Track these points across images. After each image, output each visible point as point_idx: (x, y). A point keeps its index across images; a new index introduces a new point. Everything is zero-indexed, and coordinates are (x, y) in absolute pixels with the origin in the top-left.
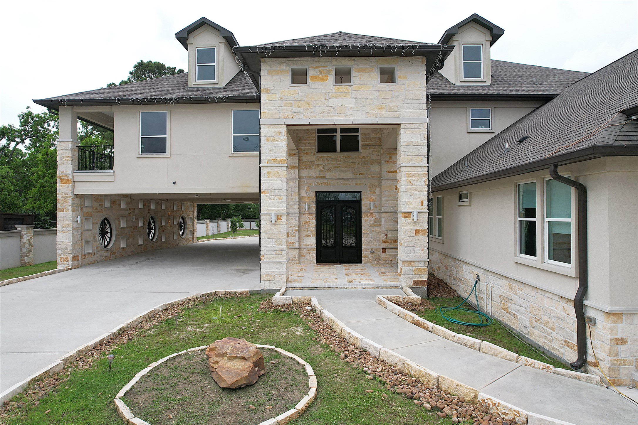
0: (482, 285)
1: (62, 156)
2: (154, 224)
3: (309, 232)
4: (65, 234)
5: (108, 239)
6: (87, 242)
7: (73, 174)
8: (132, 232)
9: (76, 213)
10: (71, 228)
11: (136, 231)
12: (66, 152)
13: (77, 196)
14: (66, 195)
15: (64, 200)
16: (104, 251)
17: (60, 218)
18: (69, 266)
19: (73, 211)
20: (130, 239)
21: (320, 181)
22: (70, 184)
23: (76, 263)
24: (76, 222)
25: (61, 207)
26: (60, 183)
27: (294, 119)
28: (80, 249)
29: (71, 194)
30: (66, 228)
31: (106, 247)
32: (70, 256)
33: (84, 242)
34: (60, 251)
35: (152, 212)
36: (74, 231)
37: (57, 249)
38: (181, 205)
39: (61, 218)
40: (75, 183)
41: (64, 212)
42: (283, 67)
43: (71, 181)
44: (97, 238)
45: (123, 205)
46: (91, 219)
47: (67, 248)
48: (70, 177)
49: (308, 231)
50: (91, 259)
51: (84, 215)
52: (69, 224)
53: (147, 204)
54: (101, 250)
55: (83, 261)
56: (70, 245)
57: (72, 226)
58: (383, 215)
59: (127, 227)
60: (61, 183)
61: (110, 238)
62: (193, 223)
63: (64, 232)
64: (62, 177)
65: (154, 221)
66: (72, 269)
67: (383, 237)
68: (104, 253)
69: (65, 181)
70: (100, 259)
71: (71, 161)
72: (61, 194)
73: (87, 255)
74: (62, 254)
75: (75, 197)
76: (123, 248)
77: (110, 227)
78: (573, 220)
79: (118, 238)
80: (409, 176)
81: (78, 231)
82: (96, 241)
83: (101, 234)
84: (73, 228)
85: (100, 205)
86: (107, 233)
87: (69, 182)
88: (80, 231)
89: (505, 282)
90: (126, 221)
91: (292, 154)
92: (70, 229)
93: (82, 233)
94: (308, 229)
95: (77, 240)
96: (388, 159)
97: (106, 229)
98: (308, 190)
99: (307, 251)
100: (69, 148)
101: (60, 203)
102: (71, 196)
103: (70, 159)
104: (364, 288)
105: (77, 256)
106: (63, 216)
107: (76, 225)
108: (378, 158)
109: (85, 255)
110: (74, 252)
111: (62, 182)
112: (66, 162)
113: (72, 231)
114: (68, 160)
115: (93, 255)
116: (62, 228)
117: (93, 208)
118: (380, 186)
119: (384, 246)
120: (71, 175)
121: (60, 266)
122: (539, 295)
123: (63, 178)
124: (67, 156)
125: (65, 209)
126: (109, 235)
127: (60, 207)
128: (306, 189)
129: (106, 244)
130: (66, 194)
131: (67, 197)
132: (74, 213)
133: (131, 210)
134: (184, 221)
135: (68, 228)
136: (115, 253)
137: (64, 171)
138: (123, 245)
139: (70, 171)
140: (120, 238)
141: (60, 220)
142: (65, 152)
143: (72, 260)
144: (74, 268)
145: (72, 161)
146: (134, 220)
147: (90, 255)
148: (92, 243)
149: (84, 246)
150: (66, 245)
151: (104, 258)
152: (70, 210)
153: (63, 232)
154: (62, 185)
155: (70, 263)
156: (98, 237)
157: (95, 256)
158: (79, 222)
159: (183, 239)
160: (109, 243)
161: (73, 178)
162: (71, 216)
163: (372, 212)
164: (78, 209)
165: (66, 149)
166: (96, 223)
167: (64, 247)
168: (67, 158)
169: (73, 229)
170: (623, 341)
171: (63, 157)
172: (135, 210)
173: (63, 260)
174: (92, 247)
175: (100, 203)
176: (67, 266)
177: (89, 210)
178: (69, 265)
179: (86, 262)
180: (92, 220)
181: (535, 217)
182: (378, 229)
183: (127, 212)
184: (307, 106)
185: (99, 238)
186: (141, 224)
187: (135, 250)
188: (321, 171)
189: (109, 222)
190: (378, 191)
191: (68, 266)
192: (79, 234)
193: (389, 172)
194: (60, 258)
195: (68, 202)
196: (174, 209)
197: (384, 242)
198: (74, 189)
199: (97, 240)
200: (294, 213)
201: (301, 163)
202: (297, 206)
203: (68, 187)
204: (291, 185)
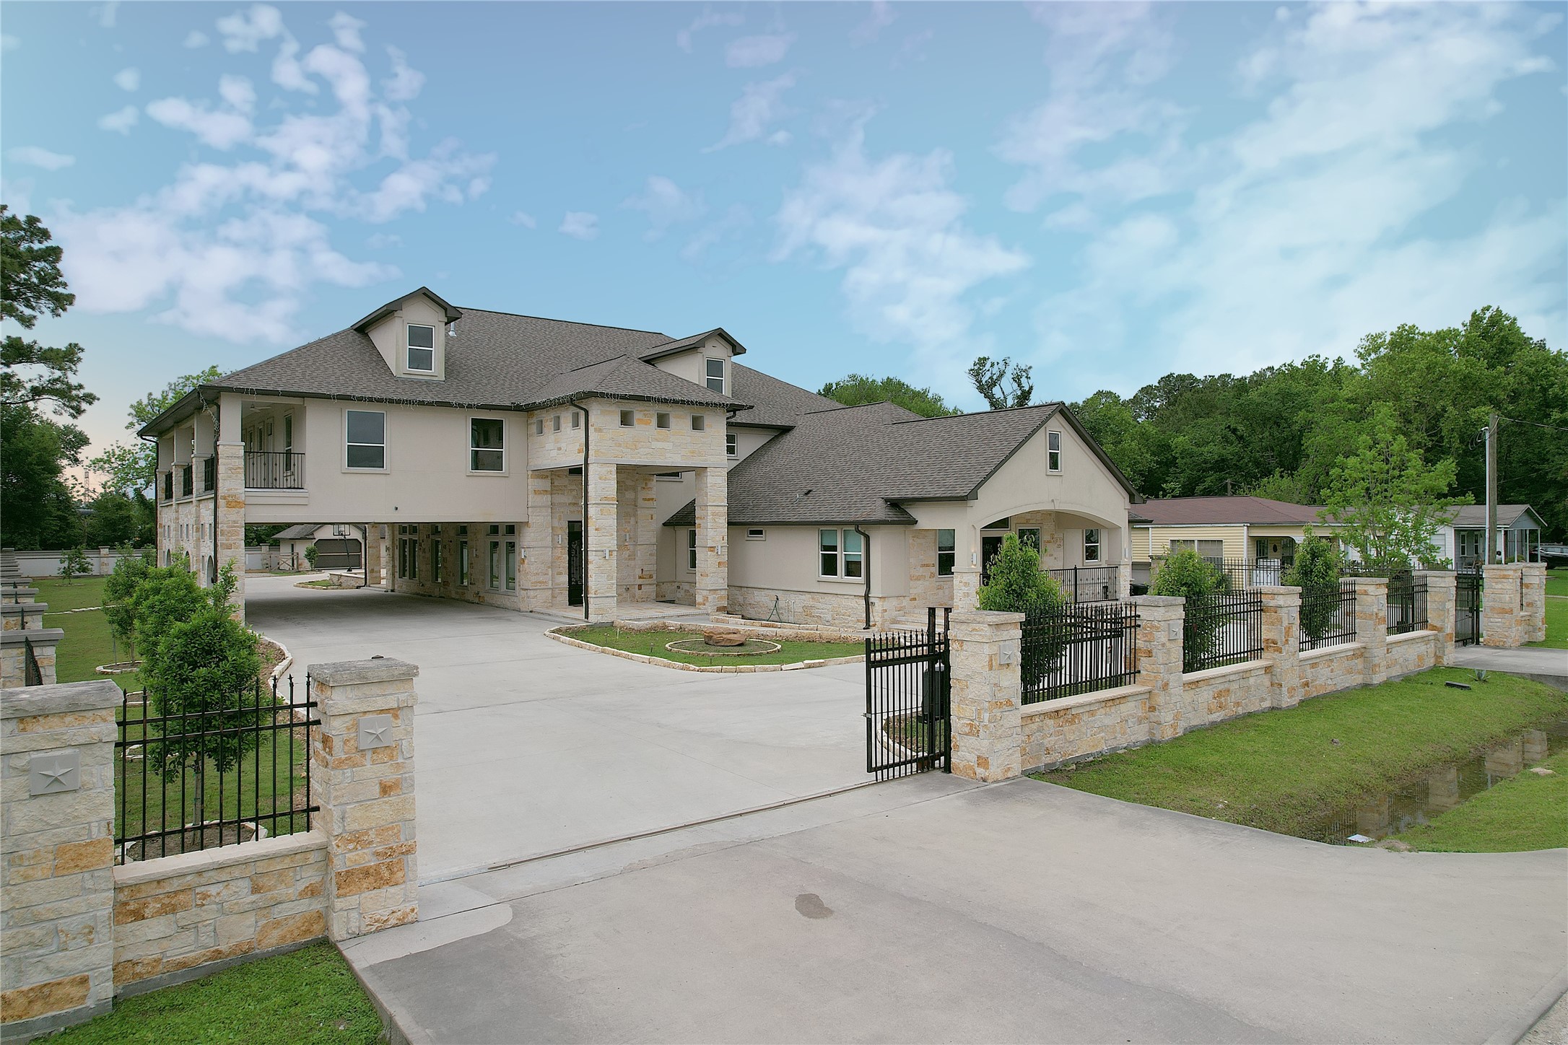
0: (781, 604)
1: (228, 466)
3: (561, 569)
12: (235, 460)
14: (236, 524)
15: (231, 531)
17: (225, 559)
21: (573, 508)
22: (242, 508)
25: (227, 542)
26: (225, 506)
27: (623, 459)
29: (242, 523)
39: (228, 558)
41: (233, 549)
42: (613, 408)
43: (243, 503)
48: (241, 498)
52: (241, 566)
58: (639, 547)
60: (227, 507)
64: (228, 499)
67: (638, 572)
69: (233, 504)
71: (243, 474)
72: (227, 523)
78: (862, 553)
80: (714, 514)
87: (240, 505)
89: (808, 596)
94: (560, 565)
96: (644, 486)
98: (560, 519)
99: (559, 591)
100: (240, 456)
101: (226, 536)
102: (242, 525)
103: (241, 471)
104: (678, 616)
106: (230, 555)
108: (633, 484)
111: (229, 505)
112: (234, 475)
114: (239, 473)
118: (635, 515)
119: (640, 581)
120: (242, 495)
122: (838, 599)
124: (237, 467)
125: (233, 545)
128: (558, 518)
130: (236, 522)
131: (238, 527)
137: (231, 489)
139: (240, 490)
142: (233, 460)
154: (229, 510)
161: (246, 500)
163: (627, 544)
165: (235, 457)
168: (237, 470)
170: (886, 611)
171: (229, 469)
181: (836, 551)
182: (632, 563)
184: (634, 447)
188: (575, 497)
190: (632, 521)
193: (645, 499)
195: (239, 534)
197: (640, 578)
198: (245, 515)
200: (546, 547)
201: (555, 486)
202: (549, 538)
203: (238, 513)
204: (543, 514)
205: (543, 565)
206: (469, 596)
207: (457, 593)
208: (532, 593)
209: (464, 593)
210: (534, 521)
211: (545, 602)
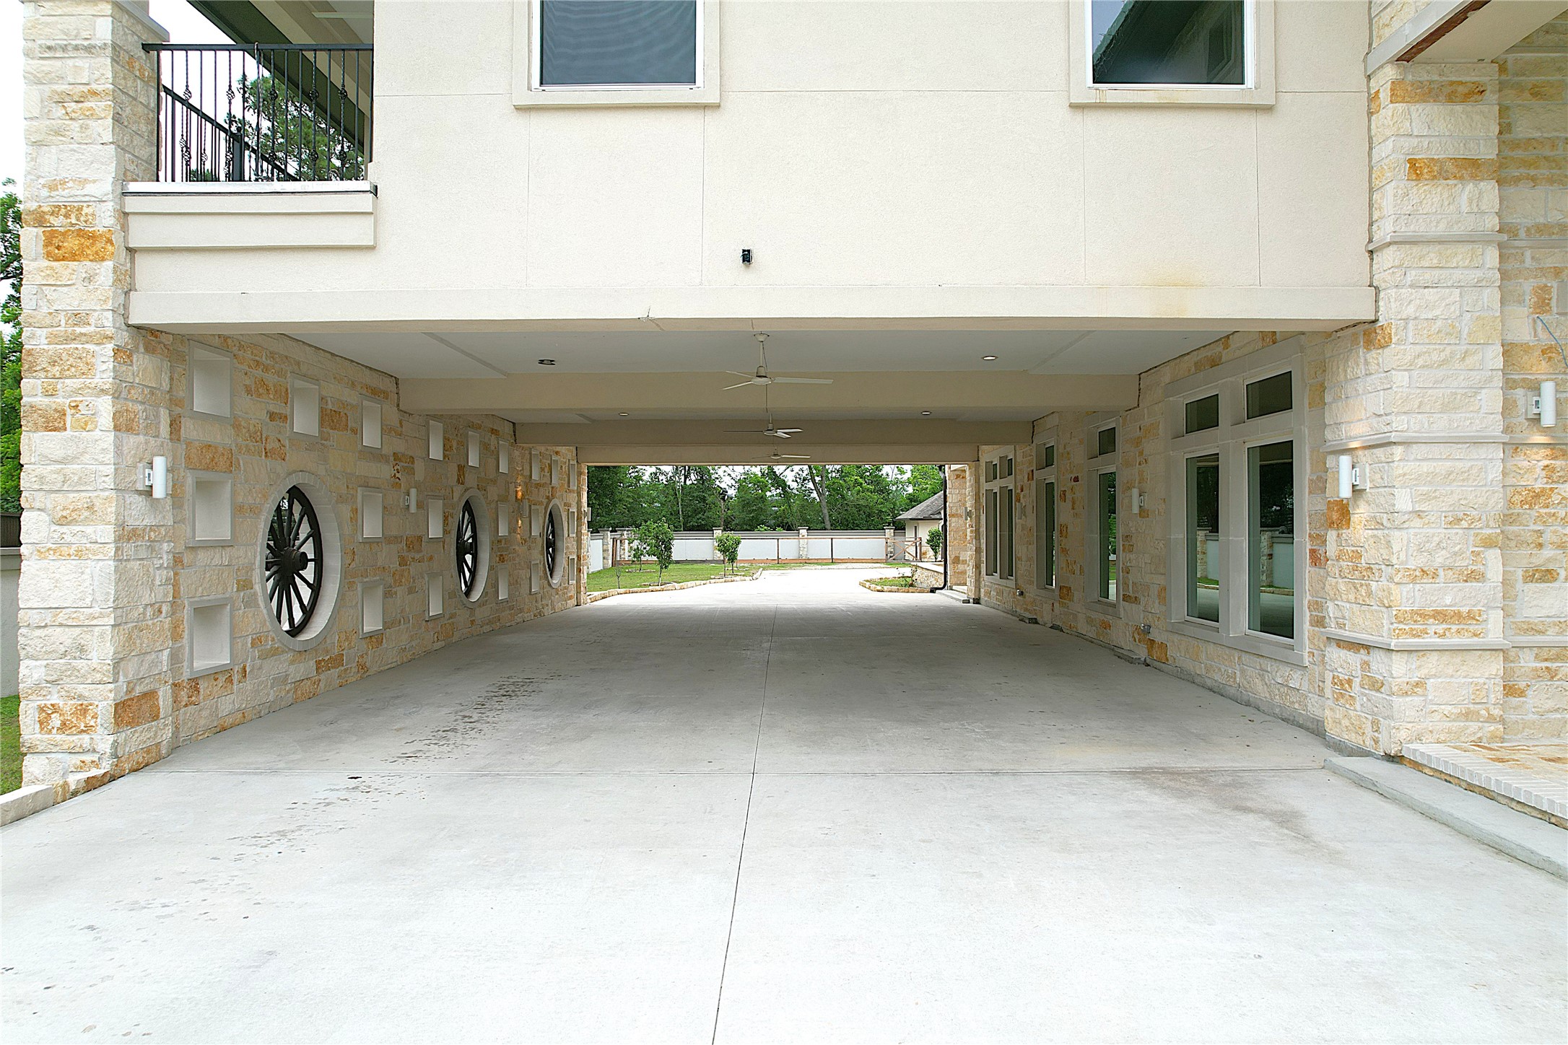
1: (55, 87)
2: (474, 530)
3: (1547, 553)
4: (72, 564)
5: (306, 593)
6: (206, 613)
7: (122, 205)
8: (403, 562)
9: (141, 438)
10: (111, 528)
11: (417, 556)
12: (79, 63)
13: (149, 336)
14: (78, 330)
15: (64, 356)
16: (289, 656)
17: (40, 470)
18: (95, 757)
19: (123, 425)
20: (396, 593)
22: (103, 259)
23: (137, 738)
24: (140, 493)
25: (47, 400)
26: (41, 250)
28: (166, 653)
29: (108, 323)
30: (77, 528)
31: (295, 631)
32: (104, 700)
33: (187, 613)
34: (43, 669)
35: (471, 480)
36: (129, 548)
37: (22, 653)
38: (550, 466)
39: (49, 468)
40: (133, 261)
41: (68, 433)
43: (110, 241)
44: (257, 587)
45: (371, 437)
46: (228, 487)
47: (82, 649)
48: (105, 219)
49: (1540, 545)
50: (228, 704)
51: (188, 458)
52: (97, 503)
53: (454, 444)
54: (274, 653)
55: (181, 718)
56: (102, 635)
57: (118, 515)
59: (388, 539)
60: (49, 256)
61: (316, 588)
62: (579, 534)
63: (65, 550)
64: (52, 219)
65: (472, 522)
66: (113, 778)
68: (292, 662)
69: (71, 244)
70: (271, 698)
71: (110, 121)
72: (48, 322)
73: (202, 685)
74: (54, 689)
75: (137, 347)
76: (371, 636)
77: (316, 535)
79: (351, 584)
81: (152, 546)
82: (250, 603)
83: (274, 569)
84: (121, 525)
85: (272, 416)
86: (304, 560)
87: (99, 245)
88: (165, 546)
90: (385, 508)
91: (1461, 89)
92: (106, 533)
93: (177, 561)
94: (1540, 533)
95: (146, 600)
97: (297, 543)
99: (1539, 665)
100: (99, 43)
101: (42, 374)
102: (110, 331)
103: (103, 107)
105: (150, 695)
106: (59, 454)
107: (139, 513)
109: (194, 683)
110: (125, 676)
111: (55, 248)
112: (75, 125)
113: (117, 549)
114: (92, 115)
115: (235, 682)
116: (54, 527)
117: (237, 426)
120: (110, 205)
121: (43, 757)
123: (58, 222)
124: (85, 89)
125: (69, 412)
126: (309, 573)
127: (41, 401)
128: (1530, 299)
129: (298, 615)
130: (78, 317)
131: (88, 338)
132: (132, 441)
133: (402, 464)
134: (553, 527)
135: (89, 530)
136: (337, 661)
137: (63, 182)
138: (371, 624)
139: (103, 184)
140: (359, 589)
141: (41, 478)
142: (70, 62)
143: (117, 724)
144: (127, 766)
145: (117, 119)
146: (413, 509)
147: (222, 679)
148: (232, 617)
149: (186, 635)
150: (78, 630)
151: (288, 692)
152: (106, 420)
153: (57, 550)
154: (52, 268)
155: (104, 742)
156: (262, 583)
157: (249, 685)
158: (159, 492)
159: (553, 592)
160: (309, 612)
161: (125, 228)
162: (110, 457)
164: (157, 416)
165: (76, 48)
166: (255, 511)
167: (68, 642)
168: (87, 104)
169: (126, 535)
171: (57, 98)
172: (413, 463)
173: (56, 721)
174: (233, 639)
175: (271, 408)
176: (84, 757)
177: (221, 437)
178: (94, 751)
179: (202, 722)
180: (234, 493)
183: (386, 471)
185: (264, 588)
186: (435, 530)
187: (414, 643)
189: (309, 511)
191: (88, 758)
192: (158, 563)
194: (41, 709)
195: (89, 370)
196: (531, 477)
198: (126, 294)
199: (256, 600)
200: (1476, 442)
201: (1516, 145)
202: (1492, 399)
203: (89, 279)
204: (1457, 274)
205: (1457, 532)
206: (1122, 636)
207: (1090, 621)
208: (1399, 670)
209: (1107, 626)
210: (1410, 311)
211: (1467, 716)
